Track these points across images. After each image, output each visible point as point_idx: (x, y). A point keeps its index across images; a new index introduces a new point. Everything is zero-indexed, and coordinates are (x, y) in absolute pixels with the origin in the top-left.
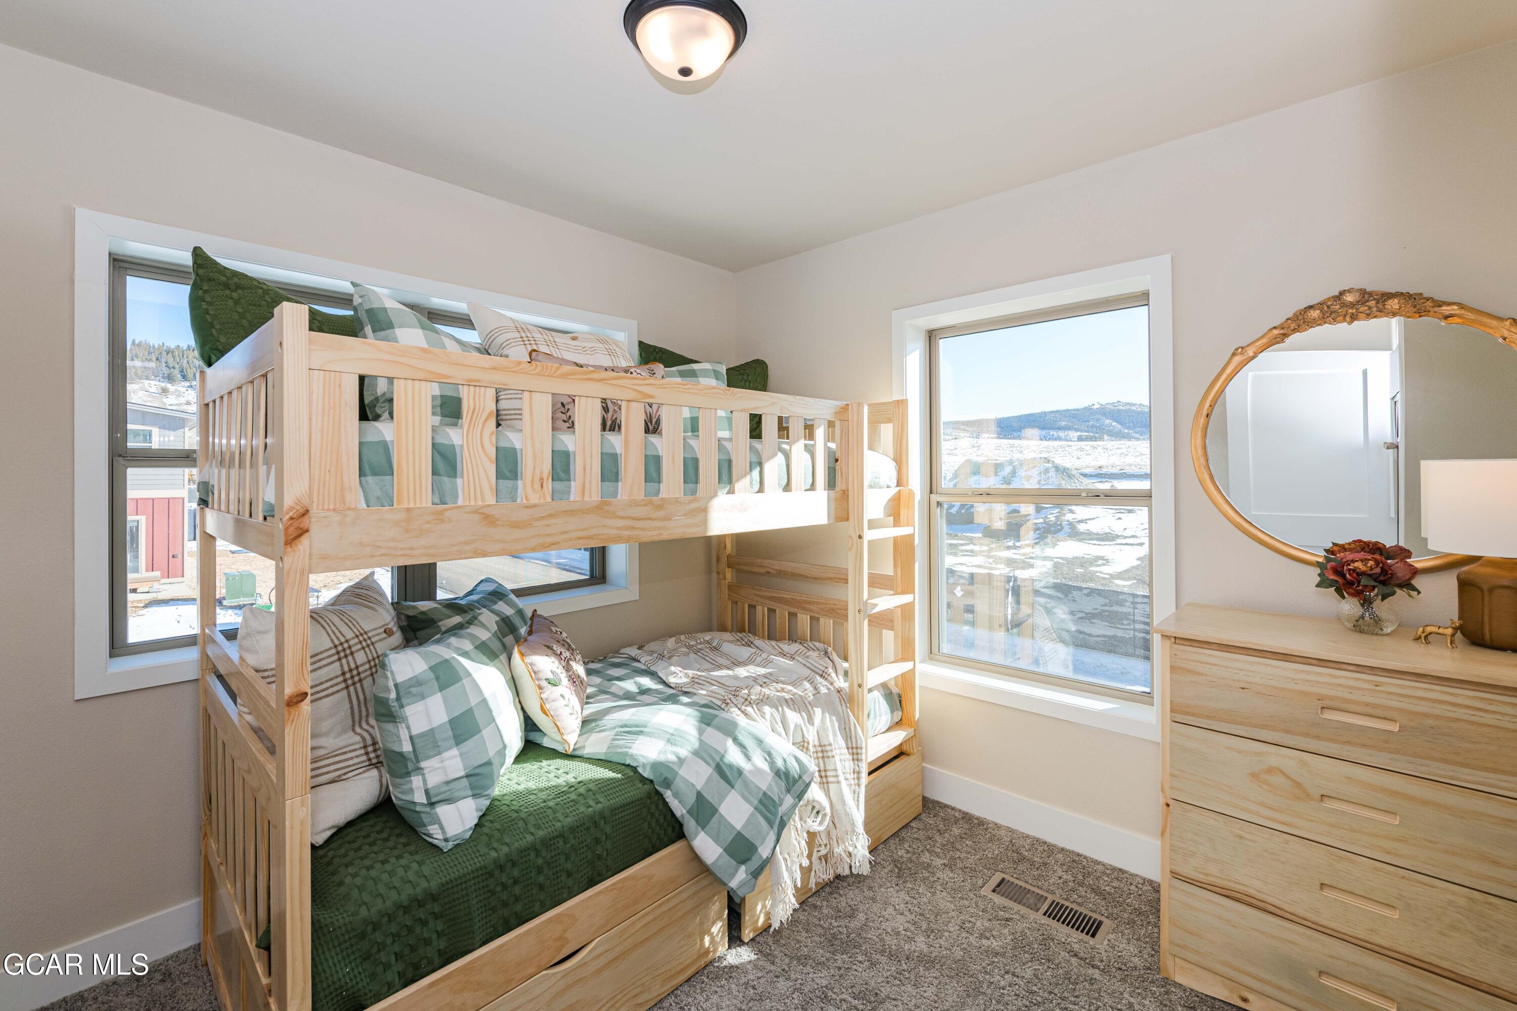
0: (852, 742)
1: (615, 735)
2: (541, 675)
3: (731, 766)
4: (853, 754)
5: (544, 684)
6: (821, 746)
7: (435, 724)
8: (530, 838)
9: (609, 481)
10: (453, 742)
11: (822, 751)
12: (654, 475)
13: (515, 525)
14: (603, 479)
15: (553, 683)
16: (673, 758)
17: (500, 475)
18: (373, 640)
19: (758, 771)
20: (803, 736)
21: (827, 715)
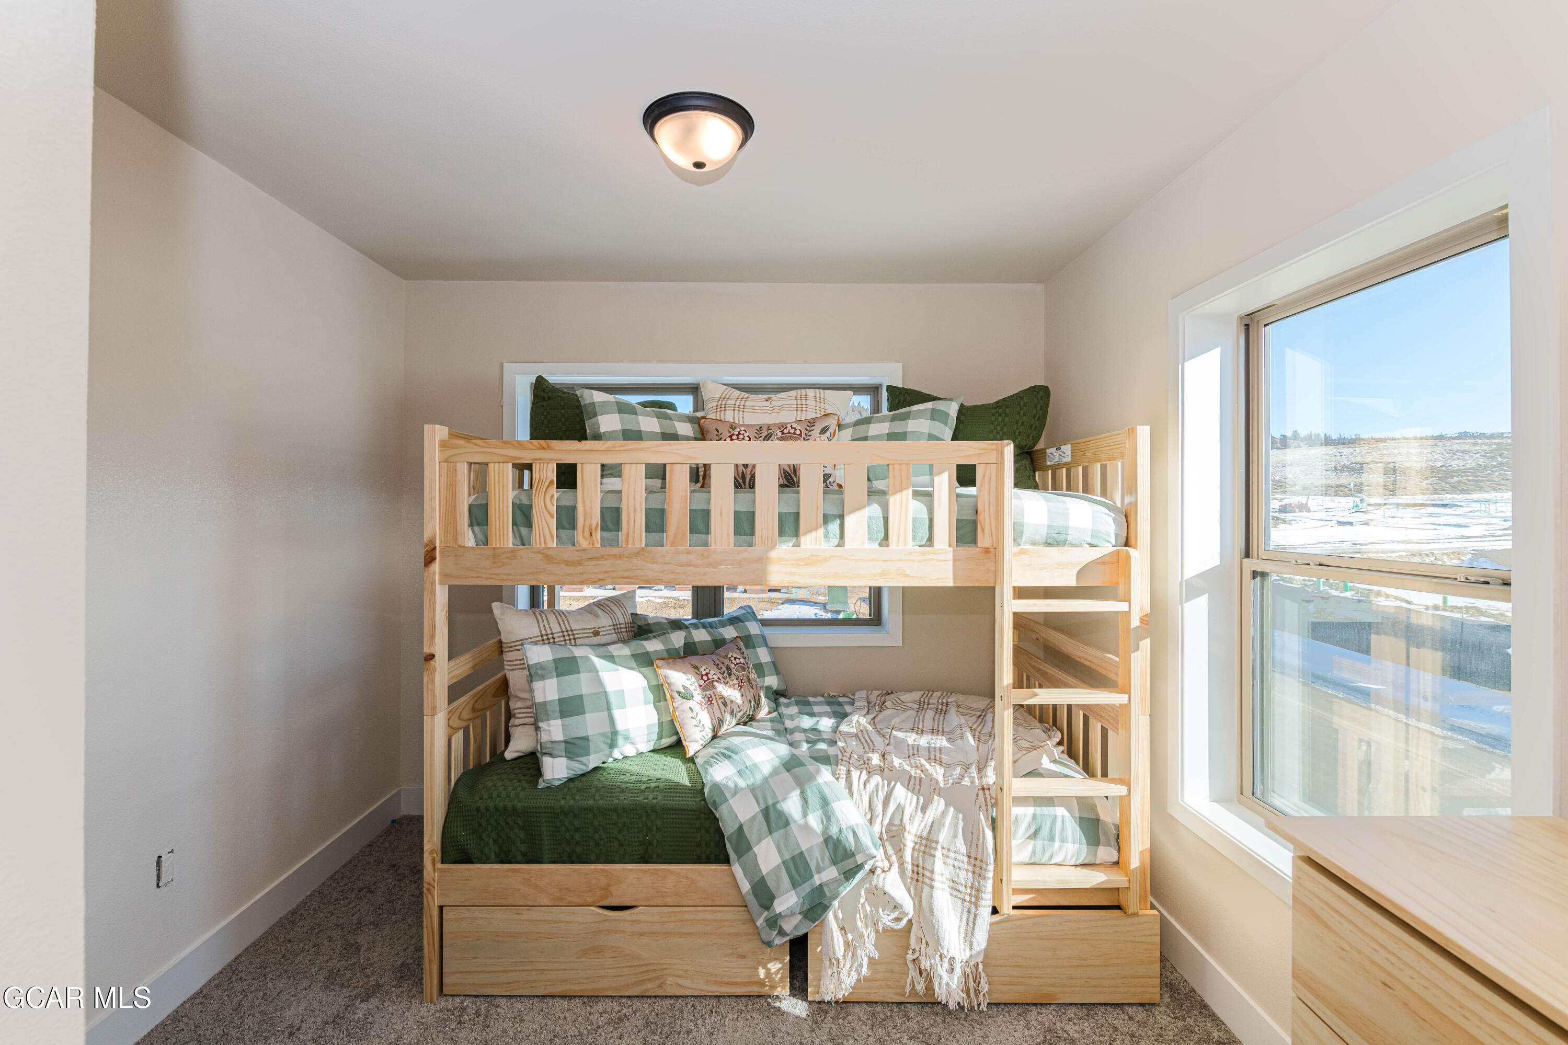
0: (977, 851)
1: (716, 754)
2: (673, 688)
3: (780, 814)
4: (975, 866)
5: (676, 695)
6: (927, 839)
7: (548, 698)
8: (591, 802)
9: (654, 531)
10: (558, 714)
11: (926, 846)
12: (701, 527)
13: (567, 563)
14: (648, 529)
15: (687, 696)
16: (731, 784)
17: (560, 526)
18: (576, 636)
19: (807, 827)
20: (902, 820)
21: (952, 810)
